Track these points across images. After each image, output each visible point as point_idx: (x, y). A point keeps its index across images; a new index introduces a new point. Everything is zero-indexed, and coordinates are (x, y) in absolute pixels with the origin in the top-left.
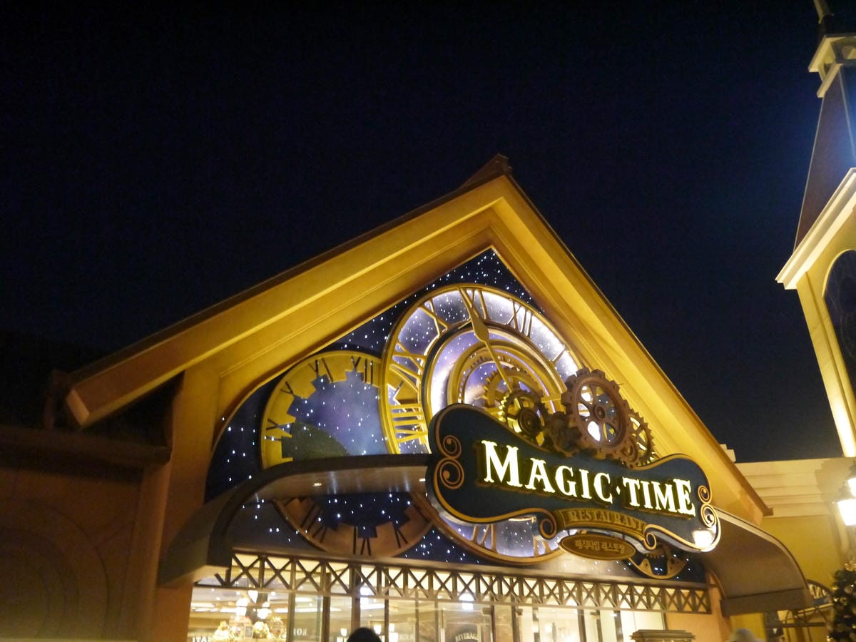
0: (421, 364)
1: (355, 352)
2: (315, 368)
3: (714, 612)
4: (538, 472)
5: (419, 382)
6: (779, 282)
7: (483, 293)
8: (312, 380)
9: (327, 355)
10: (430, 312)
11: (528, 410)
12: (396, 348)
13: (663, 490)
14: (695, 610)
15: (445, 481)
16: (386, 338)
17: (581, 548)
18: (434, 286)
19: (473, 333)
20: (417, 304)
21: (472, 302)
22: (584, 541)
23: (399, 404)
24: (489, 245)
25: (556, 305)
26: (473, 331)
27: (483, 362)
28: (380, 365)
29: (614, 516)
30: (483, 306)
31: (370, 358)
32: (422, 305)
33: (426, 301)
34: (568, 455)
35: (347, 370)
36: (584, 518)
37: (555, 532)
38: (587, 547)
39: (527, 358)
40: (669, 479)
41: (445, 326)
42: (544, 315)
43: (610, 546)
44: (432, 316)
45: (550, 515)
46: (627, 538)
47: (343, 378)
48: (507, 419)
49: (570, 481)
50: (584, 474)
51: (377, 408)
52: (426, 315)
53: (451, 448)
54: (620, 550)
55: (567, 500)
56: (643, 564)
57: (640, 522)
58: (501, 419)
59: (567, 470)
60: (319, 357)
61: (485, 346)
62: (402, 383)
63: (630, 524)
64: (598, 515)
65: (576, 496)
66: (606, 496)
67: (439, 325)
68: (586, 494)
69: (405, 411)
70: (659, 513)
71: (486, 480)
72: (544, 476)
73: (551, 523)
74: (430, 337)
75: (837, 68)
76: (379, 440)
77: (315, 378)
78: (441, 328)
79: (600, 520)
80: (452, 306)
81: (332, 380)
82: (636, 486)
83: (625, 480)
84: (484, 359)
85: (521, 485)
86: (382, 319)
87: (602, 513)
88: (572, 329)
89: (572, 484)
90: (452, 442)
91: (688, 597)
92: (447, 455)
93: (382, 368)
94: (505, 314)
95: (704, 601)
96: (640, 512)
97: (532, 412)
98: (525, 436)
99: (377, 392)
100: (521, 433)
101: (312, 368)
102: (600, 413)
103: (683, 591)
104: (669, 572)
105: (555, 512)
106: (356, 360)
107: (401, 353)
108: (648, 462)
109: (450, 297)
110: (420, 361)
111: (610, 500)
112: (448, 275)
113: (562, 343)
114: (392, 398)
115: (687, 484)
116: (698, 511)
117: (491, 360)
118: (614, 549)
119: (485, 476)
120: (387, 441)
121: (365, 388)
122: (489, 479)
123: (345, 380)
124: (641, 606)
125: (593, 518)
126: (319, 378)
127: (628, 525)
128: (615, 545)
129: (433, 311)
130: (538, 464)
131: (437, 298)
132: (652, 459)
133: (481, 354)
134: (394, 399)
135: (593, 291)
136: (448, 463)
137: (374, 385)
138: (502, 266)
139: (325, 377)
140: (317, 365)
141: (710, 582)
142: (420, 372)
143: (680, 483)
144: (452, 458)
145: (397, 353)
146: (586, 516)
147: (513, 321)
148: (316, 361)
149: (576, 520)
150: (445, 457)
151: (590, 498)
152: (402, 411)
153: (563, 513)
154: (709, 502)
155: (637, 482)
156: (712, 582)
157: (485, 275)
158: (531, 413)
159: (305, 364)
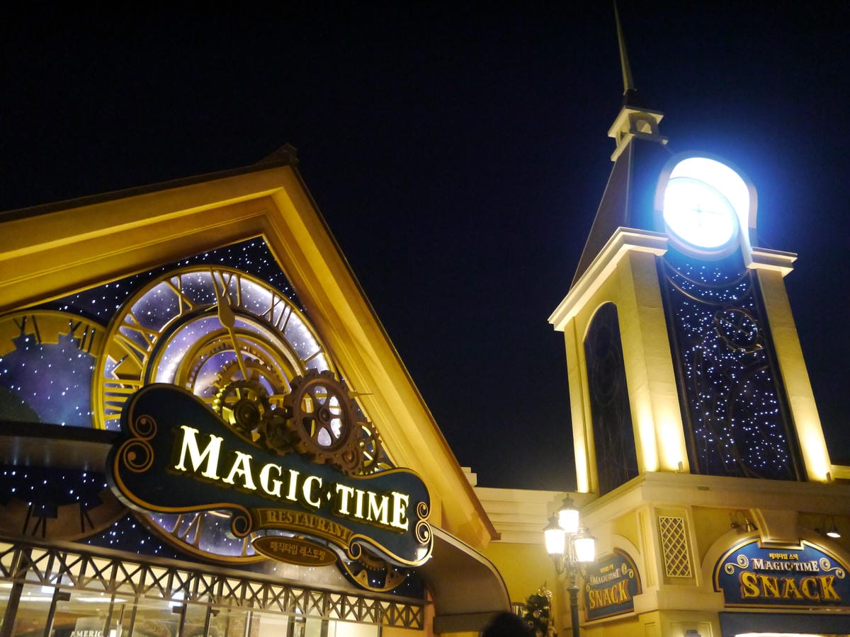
0: (153, 342)
1: (75, 316)
2: (21, 325)
3: (426, 628)
4: (241, 466)
5: (146, 359)
6: (550, 323)
7: (242, 280)
8: (14, 337)
9: (38, 314)
10: (176, 288)
11: (251, 403)
12: (126, 319)
13: (379, 501)
14: (407, 625)
15: (128, 461)
16: (117, 307)
17: (275, 550)
18: (187, 262)
19: (218, 318)
20: (162, 278)
21: (227, 286)
22: (280, 544)
23: (117, 378)
24: (261, 233)
25: (321, 306)
26: (218, 316)
27: (225, 349)
28: (103, 334)
29: (318, 521)
30: (238, 292)
31: (92, 325)
32: (168, 280)
33: (174, 276)
34: (281, 453)
35: (60, 333)
36: (283, 519)
37: (249, 530)
38: (283, 550)
39: (275, 353)
40: (389, 492)
41: (190, 305)
42: (305, 313)
43: (310, 551)
44: (176, 292)
45: (247, 512)
46: (331, 546)
47: (54, 341)
48: (221, 408)
49: (277, 480)
50: (294, 475)
51: (89, 379)
52: (171, 290)
53: (144, 429)
54: (319, 556)
55: (269, 499)
56: (359, 576)
57: (346, 530)
58: (215, 408)
59: (275, 468)
60: (29, 314)
61: (228, 333)
62: (126, 357)
63: (334, 531)
64: (301, 519)
65: (279, 496)
66: (314, 500)
67: (184, 304)
68: (292, 496)
69: (123, 387)
70: (371, 523)
71: (177, 467)
72: (247, 472)
73: (246, 520)
74: (170, 315)
75: (629, 137)
76: (84, 414)
77: (19, 336)
78: (185, 306)
79: (302, 524)
80: (204, 286)
81: (40, 341)
82: (349, 494)
83: (339, 487)
84: (227, 346)
85: (218, 478)
86: (118, 286)
87: (306, 517)
88: (333, 332)
89: (278, 484)
90: (147, 422)
91: (402, 612)
92: (136, 434)
93: (104, 338)
94: (262, 305)
95: (418, 617)
96: (349, 521)
97: (253, 406)
98: (238, 429)
99: (93, 362)
100: (234, 424)
101: (18, 325)
102: (324, 416)
103: (398, 606)
104: (386, 585)
105: (253, 510)
106: (75, 325)
107: (131, 325)
108: (372, 472)
109: (203, 278)
110: (153, 337)
111: (318, 504)
112: (207, 255)
113: (319, 345)
114: (109, 372)
115: (406, 498)
116: (412, 527)
117: (233, 348)
118: (313, 554)
119: (177, 463)
120: (93, 416)
121: (80, 356)
122: (181, 466)
123: (57, 343)
124: (351, 617)
125: (294, 521)
126: (23, 337)
127: (332, 532)
128: (315, 551)
129: (179, 288)
130: (243, 458)
131: (188, 276)
132: (376, 469)
133: (225, 341)
134: (113, 373)
135: (361, 299)
136: (136, 443)
137: (91, 354)
138: (270, 257)
139: (31, 337)
140: (24, 323)
141: (427, 598)
142: (150, 349)
143: (398, 497)
144: (144, 440)
145: (125, 324)
146: (286, 518)
147: (270, 313)
148: (24, 318)
149: (275, 520)
150: (134, 437)
151: (296, 500)
152: (119, 386)
153: (261, 511)
154: (426, 519)
155: (352, 490)
156: (430, 599)
157: (248, 262)
158: (251, 406)
159: (10, 318)
